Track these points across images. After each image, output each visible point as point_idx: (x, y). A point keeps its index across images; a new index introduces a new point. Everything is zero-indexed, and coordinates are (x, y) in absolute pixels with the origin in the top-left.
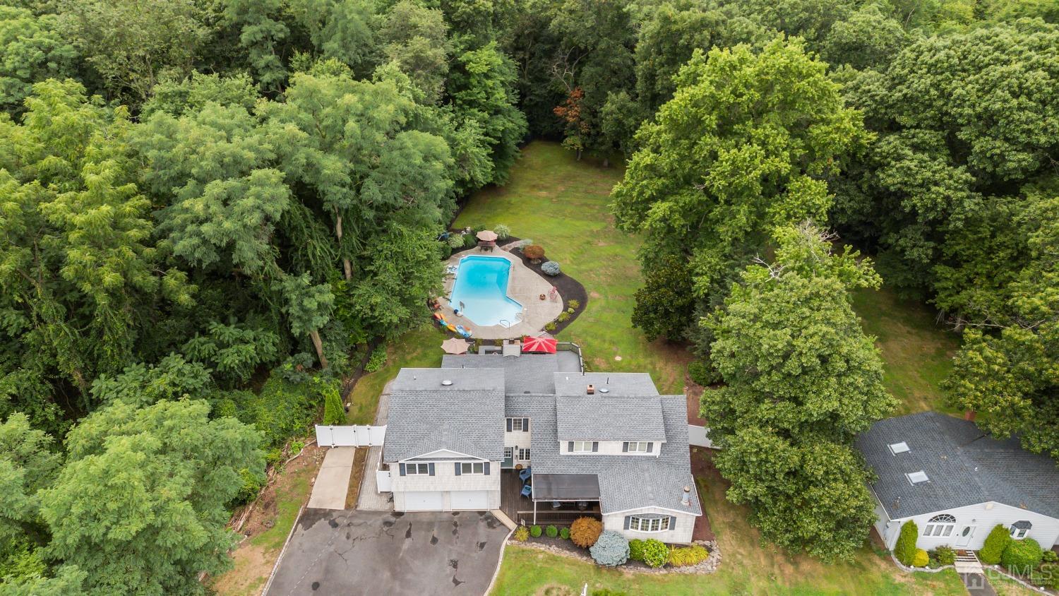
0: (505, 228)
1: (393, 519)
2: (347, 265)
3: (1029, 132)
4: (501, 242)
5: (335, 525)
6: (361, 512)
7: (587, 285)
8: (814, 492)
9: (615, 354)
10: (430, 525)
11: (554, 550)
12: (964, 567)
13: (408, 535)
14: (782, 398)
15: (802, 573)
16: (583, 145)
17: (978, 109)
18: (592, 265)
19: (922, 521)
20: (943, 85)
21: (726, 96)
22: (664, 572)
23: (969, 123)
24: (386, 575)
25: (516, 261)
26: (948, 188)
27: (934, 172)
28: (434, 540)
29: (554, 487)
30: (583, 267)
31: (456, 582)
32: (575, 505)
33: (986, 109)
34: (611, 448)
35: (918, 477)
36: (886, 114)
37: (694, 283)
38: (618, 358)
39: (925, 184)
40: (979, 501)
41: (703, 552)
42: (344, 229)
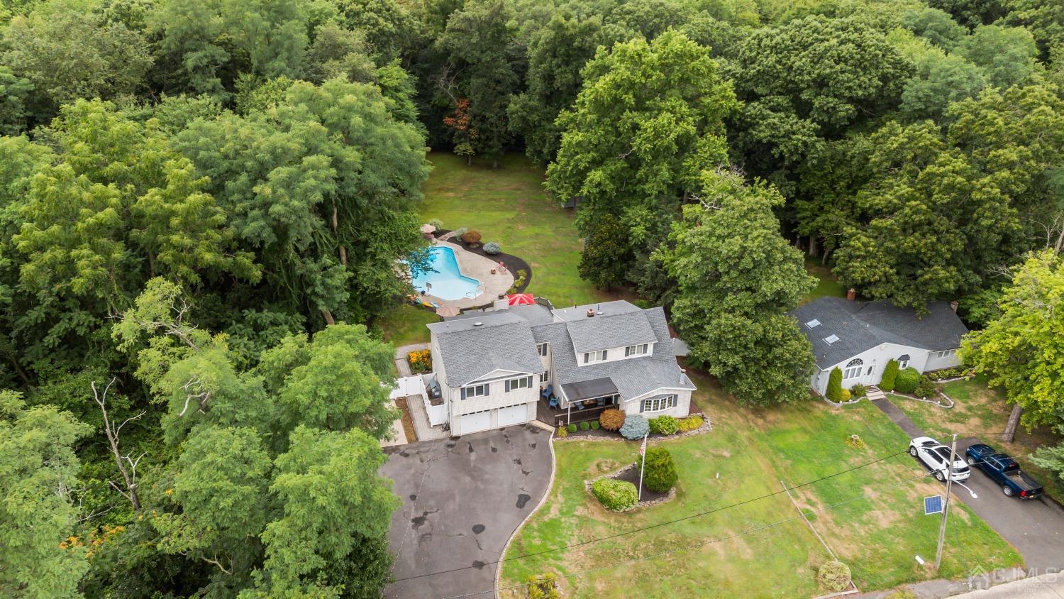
0: (438, 221)
1: (453, 442)
2: (343, 252)
3: (850, 88)
4: (437, 234)
5: (407, 455)
6: (424, 443)
8: (778, 351)
10: (486, 441)
12: (872, 396)
13: (471, 450)
14: (740, 290)
15: (770, 422)
16: (475, 150)
17: (814, 76)
18: (521, 244)
19: (842, 365)
20: (784, 61)
22: (677, 437)
24: (467, 479)
25: (456, 248)
26: (804, 135)
27: (792, 125)
28: (494, 450)
29: (580, 391)
31: (526, 473)
33: (819, 75)
34: (617, 355)
35: (832, 339)
36: (746, 87)
37: (631, 234)
39: (788, 134)
40: (876, 345)
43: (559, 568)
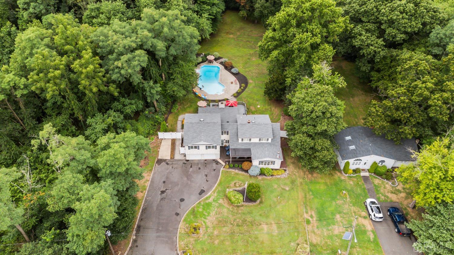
0: (218, 54)
1: (186, 162)
2: (163, 75)
4: (216, 59)
5: (168, 164)
6: (176, 160)
7: (248, 78)
9: (258, 105)
10: (198, 164)
11: (237, 171)
12: (363, 174)
13: (191, 167)
14: (310, 125)
15: (314, 177)
16: (247, 14)
18: (250, 69)
21: (299, 14)
22: (271, 177)
23: (386, 22)
24: (185, 179)
25: (222, 67)
28: (199, 168)
29: (237, 152)
30: (247, 70)
31: (207, 181)
32: (244, 158)
34: (255, 140)
35: (352, 147)
36: (358, 16)
37: (286, 81)
38: (259, 106)
39: (368, 45)
40: (369, 155)
41: (283, 171)
42: (162, 63)
43: (204, 222)
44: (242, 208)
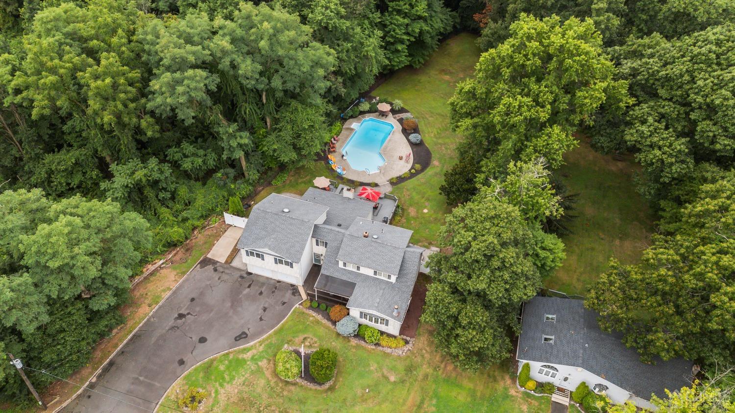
0: (398, 103)
1: (245, 275)
2: (268, 120)
6: (232, 267)
7: (435, 155)
9: (425, 207)
10: (263, 284)
11: (319, 317)
12: (556, 398)
13: (249, 286)
17: (708, 100)
22: (374, 347)
23: (700, 108)
25: (398, 127)
28: (261, 293)
29: (329, 284)
34: (368, 272)
38: (426, 211)
40: (574, 365)
44: (292, 388)
